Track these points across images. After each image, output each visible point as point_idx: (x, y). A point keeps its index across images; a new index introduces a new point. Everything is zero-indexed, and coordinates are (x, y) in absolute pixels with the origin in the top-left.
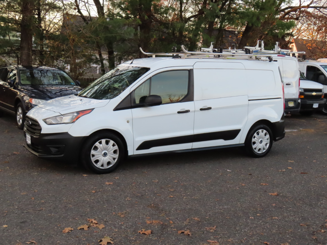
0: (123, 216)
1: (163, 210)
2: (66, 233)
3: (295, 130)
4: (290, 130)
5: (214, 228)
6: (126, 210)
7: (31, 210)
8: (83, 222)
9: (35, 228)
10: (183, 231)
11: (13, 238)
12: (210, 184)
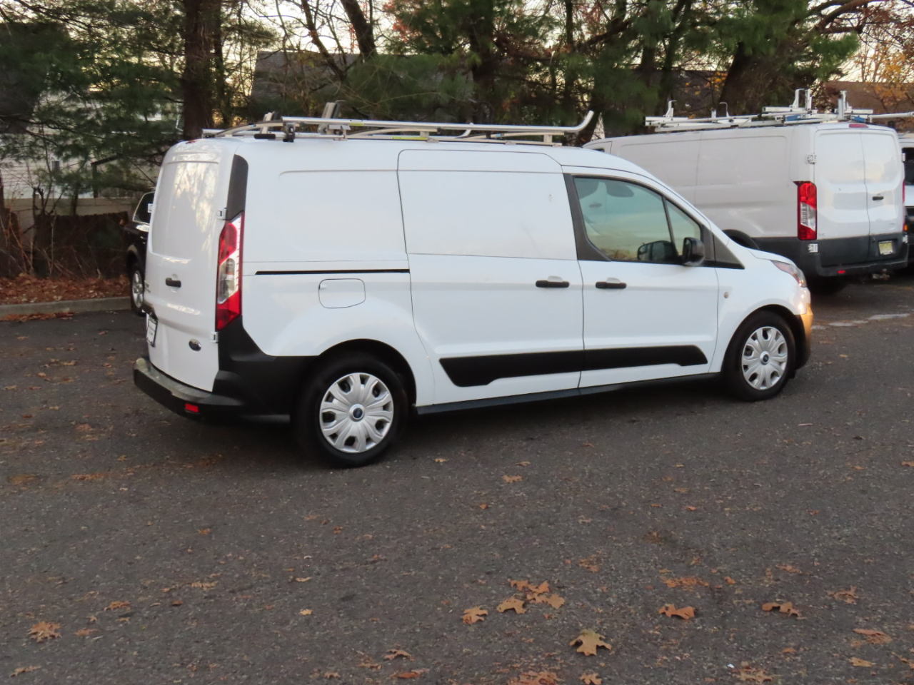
0: (596, 570)
1: (689, 546)
2: (474, 624)
3: (905, 315)
4: (888, 313)
5: (851, 593)
6: (595, 552)
7: (351, 563)
8: (501, 589)
9: (386, 614)
10: (776, 605)
11: (344, 645)
12: (771, 470)
